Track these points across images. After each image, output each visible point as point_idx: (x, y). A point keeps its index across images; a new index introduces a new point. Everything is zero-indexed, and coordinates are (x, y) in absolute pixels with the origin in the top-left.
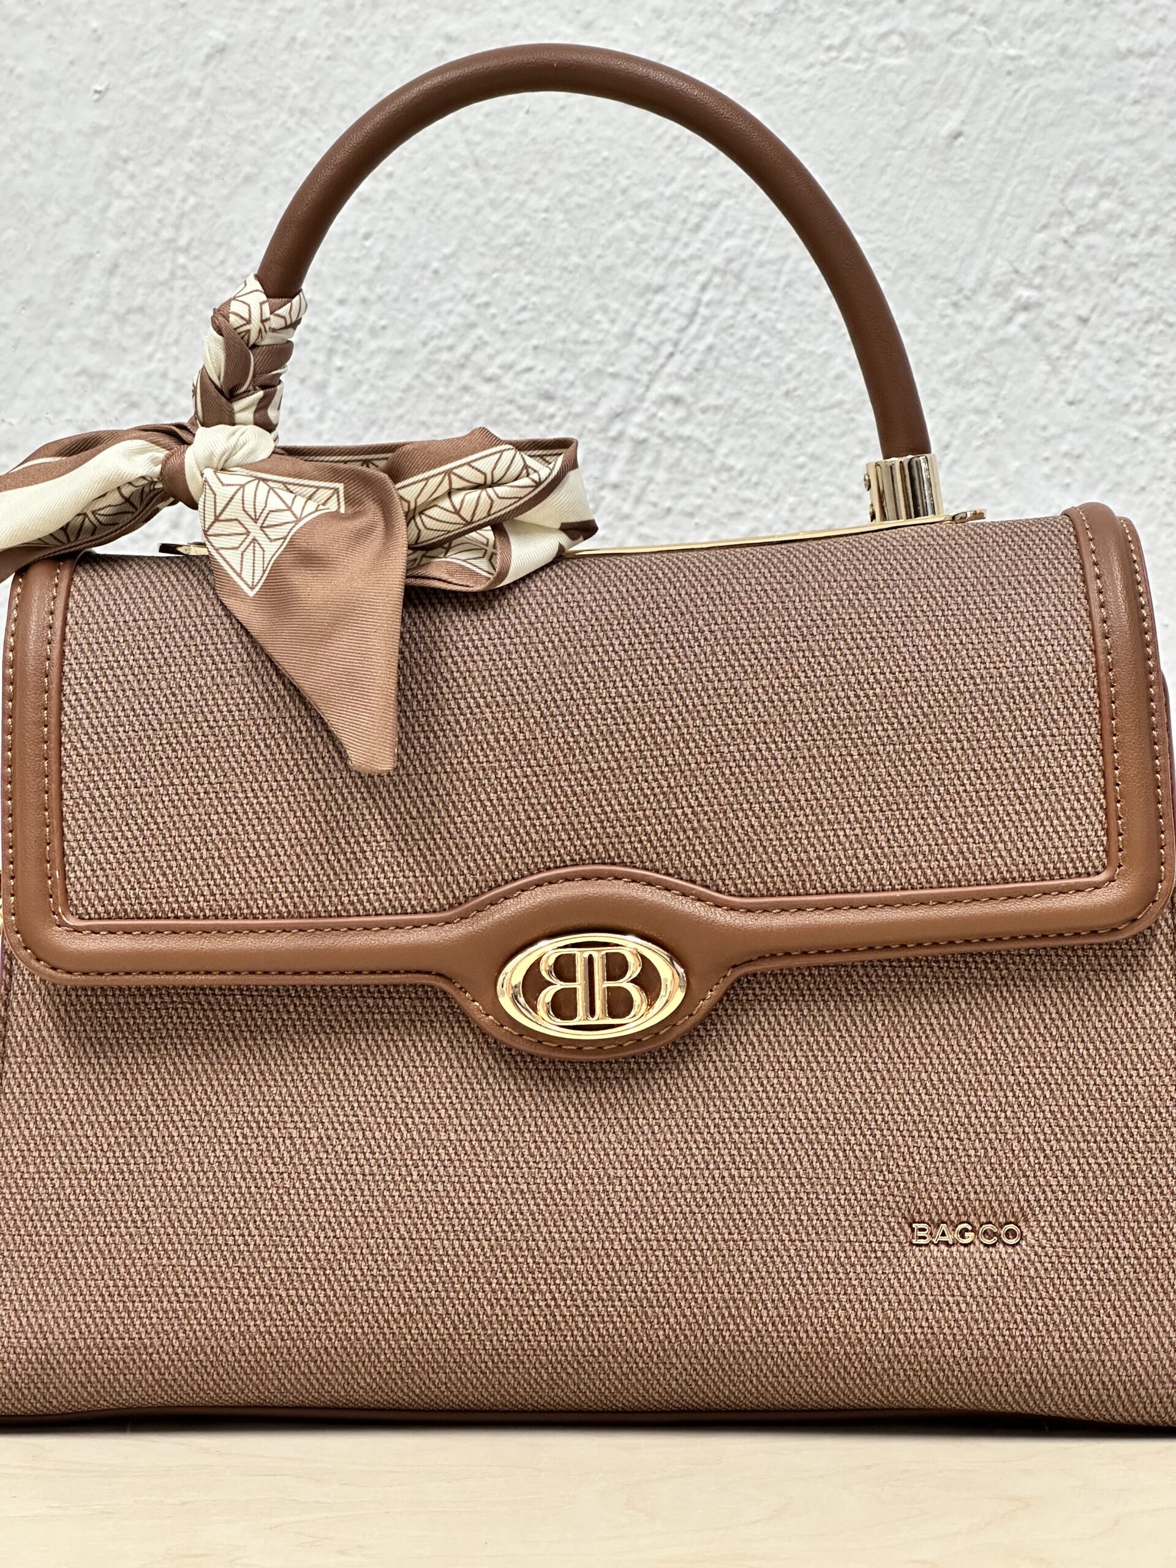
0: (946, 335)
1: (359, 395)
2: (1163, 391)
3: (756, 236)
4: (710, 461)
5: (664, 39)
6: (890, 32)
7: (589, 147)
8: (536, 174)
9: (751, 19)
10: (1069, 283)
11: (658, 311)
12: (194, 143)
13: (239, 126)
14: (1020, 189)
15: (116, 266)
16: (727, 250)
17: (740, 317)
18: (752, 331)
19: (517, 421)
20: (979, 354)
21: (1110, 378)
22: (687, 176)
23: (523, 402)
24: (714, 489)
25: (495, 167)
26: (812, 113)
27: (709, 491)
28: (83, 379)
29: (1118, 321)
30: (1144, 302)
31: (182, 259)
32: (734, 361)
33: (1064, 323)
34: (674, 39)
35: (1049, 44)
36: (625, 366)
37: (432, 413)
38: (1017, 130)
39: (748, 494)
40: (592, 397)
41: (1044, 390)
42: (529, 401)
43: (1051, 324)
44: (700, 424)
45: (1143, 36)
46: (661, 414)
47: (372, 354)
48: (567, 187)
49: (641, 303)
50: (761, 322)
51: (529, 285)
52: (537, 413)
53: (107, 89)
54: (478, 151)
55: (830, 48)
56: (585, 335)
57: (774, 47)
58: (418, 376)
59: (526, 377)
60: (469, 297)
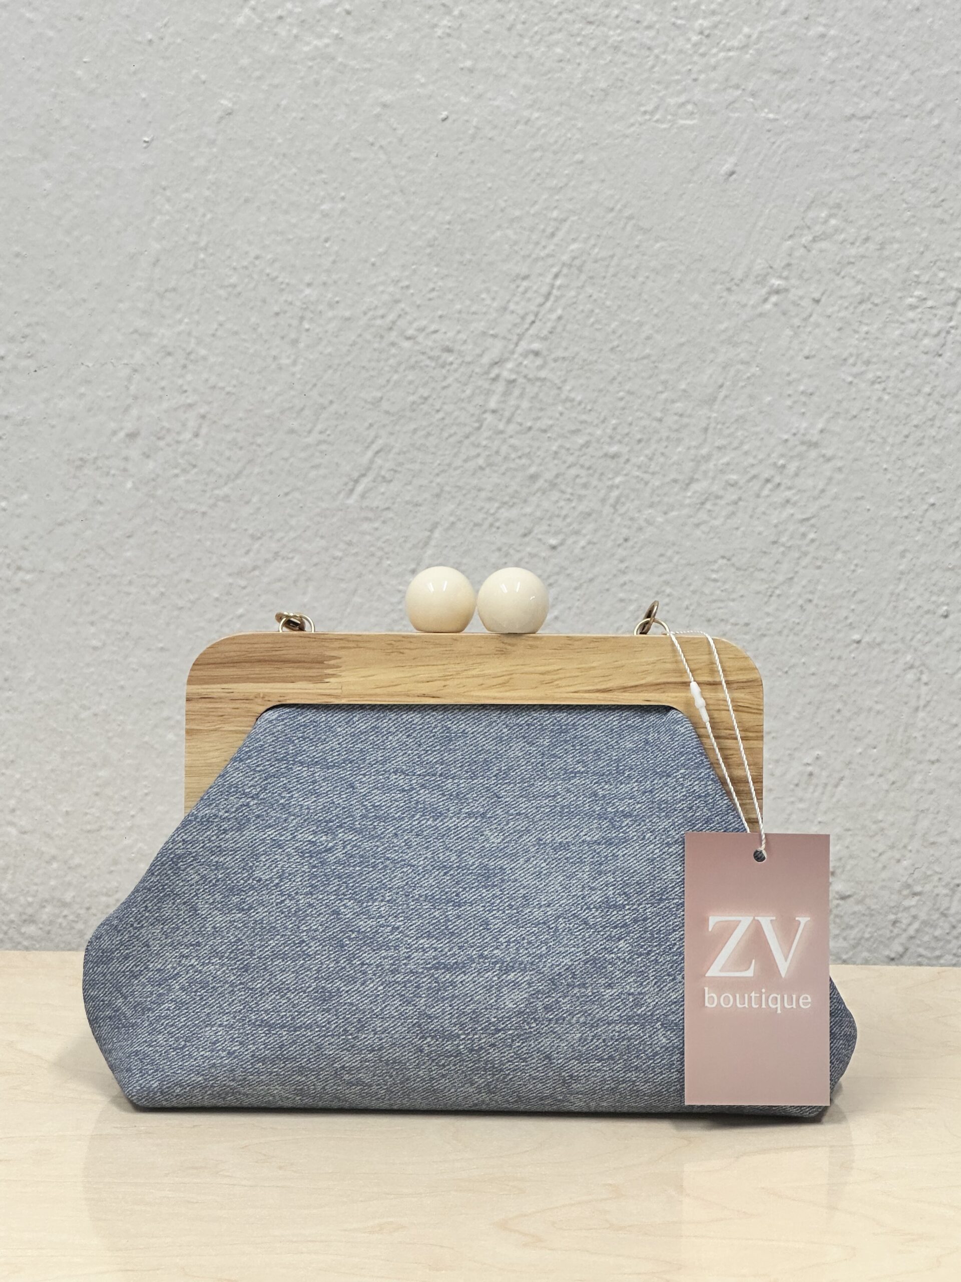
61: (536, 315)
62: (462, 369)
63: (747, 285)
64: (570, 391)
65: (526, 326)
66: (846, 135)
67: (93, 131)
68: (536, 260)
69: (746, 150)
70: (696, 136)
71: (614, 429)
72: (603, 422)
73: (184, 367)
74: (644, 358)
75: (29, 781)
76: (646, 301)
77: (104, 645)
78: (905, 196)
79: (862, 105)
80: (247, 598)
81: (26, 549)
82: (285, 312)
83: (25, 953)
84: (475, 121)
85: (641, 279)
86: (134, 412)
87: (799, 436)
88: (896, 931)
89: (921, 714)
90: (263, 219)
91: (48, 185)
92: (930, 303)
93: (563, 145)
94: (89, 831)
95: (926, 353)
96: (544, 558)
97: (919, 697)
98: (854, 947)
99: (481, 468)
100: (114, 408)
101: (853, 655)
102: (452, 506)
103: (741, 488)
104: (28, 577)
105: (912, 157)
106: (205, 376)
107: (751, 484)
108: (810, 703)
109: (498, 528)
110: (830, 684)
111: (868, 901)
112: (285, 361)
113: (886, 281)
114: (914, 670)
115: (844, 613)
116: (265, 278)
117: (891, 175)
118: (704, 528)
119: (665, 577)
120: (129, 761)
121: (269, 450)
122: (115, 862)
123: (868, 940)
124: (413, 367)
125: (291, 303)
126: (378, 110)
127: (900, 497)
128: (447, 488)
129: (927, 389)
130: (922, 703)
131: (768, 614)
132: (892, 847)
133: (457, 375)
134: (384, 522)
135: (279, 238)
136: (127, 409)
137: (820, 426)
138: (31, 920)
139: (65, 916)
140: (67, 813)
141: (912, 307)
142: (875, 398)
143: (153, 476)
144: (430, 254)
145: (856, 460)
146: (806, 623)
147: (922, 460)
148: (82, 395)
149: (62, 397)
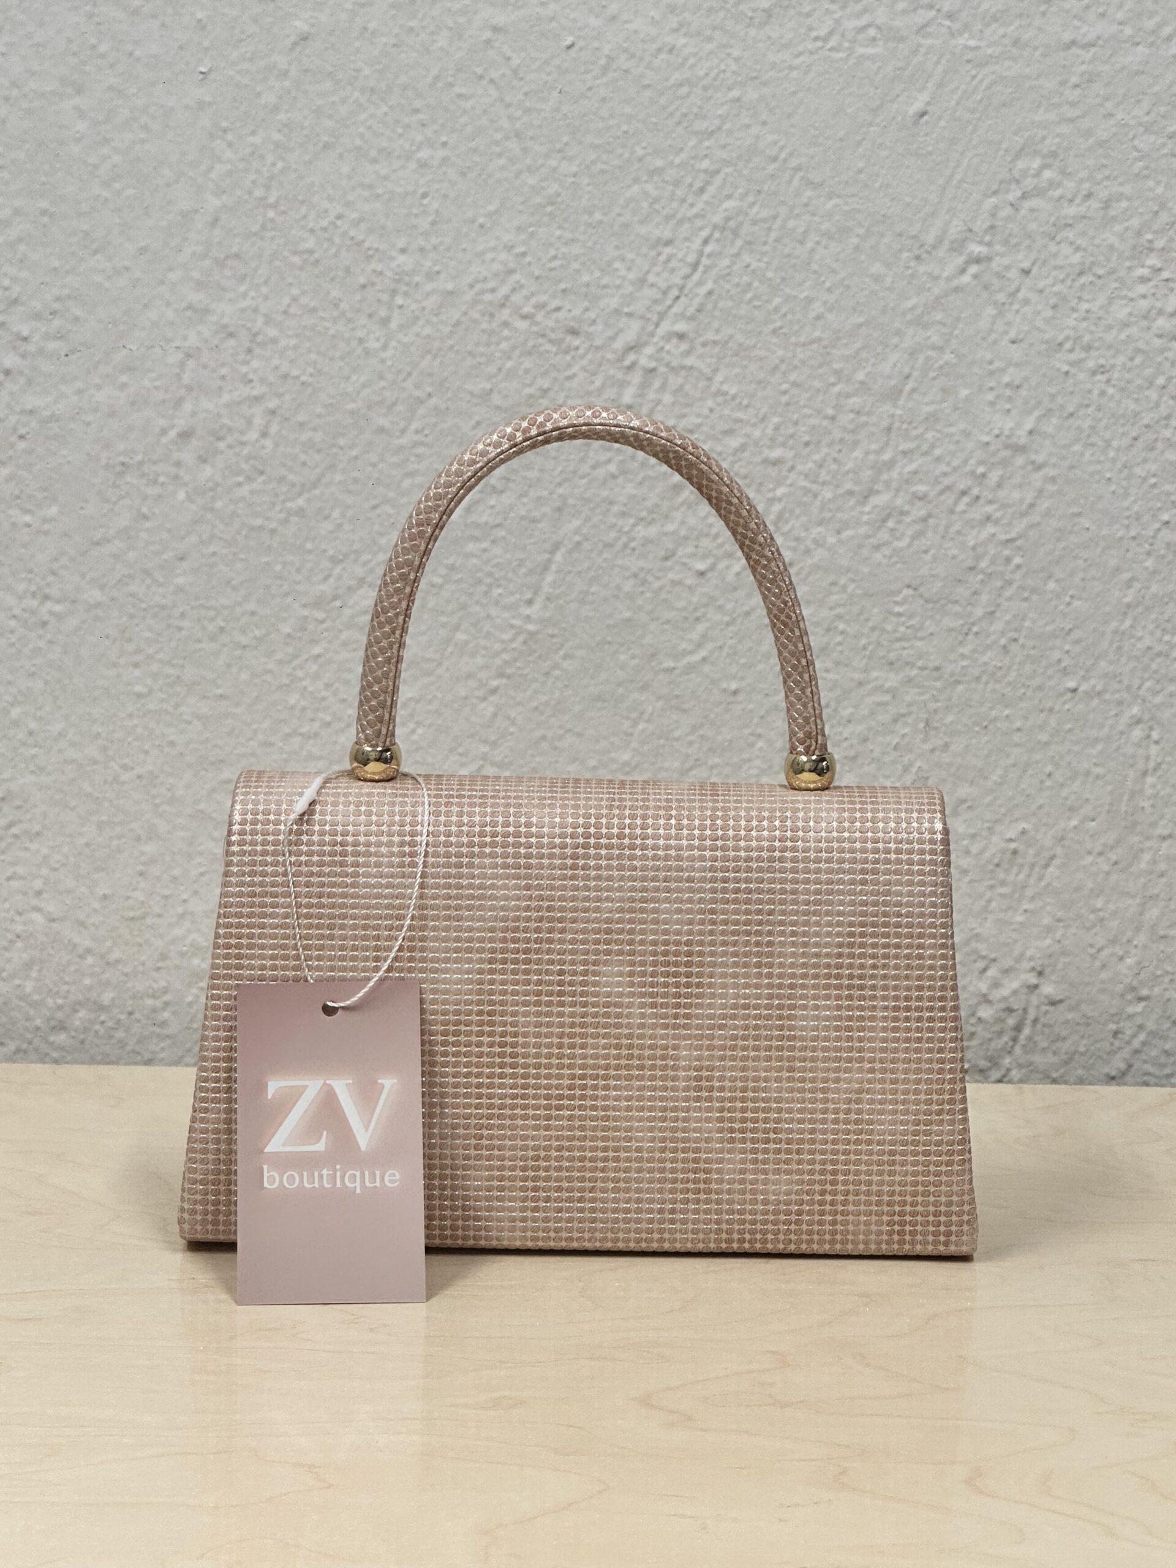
0: (909, 283)
1: (416, 329)
2: (1092, 332)
3: (751, 199)
4: (708, 387)
5: (675, 30)
6: (869, 26)
7: (611, 122)
8: (566, 144)
9: (750, 14)
10: (1013, 241)
11: (668, 260)
12: (282, 117)
13: (320, 102)
14: (976, 160)
15: (217, 220)
16: (726, 210)
17: (735, 268)
18: (745, 279)
19: (547, 352)
20: (937, 299)
21: (1047, 321)
22: (694, 147)
23: (553, 336)
24: (711, 410)
25: (532, 138)
26: (801, 95)
27: (706, 412)
28: (189, 313)
29: (1055, 273)
30: (1076, 258)
31: (271, 214)
32: (730, 304)
33: (1009, 275)
34: (684, 30)
35: (1004, 36)
36: (638, 307)
37: (477, 344)
38: (973, 111)
39: (740, 415)
40: (609, 333)
41: (992, 331)
42: (559, 335)
43: (1000, 276)
44: (700, 356)
45: (1085, 29)
46: (667, 347)
47: (428, 294)
48: (593, 156)
49: (653, 253)
50: (753, 271)
51: (559, 238)
52: (564, 346)
53: (210, 70)
54: (518, 125)
55: (816, 39)
56: (604, 281)
57: (769, 37)
58: (465, 313)
59: (556, 315)
60: (509, 248)
61: (682, 288)
62: (590, 356)
63: (941, 253)
64: (722, 383)
65: (668, 303)
66: (1064, 66)
67: (138, 59)
68: (681, 222)
69: (940, 86)
70: (880, 68)
71: (777, 428)
72: (763, 420)
73: (249, 351)
74: (812, 342)
75: (57, 857)
76: (815, 272)
77: (151, 691)
78: (1136, 142)
79: (1082, 31)
80: (326, 634)
81: (54, 573)
82: (373, 284)
83: (54, 1066)
84: (607, 49)
85: (810, 245)
86: (188, 407)
87: (1003, 438)
88: (1117, 1043)
89: (1150, 780)
90: (346, 169)
91: (82, 126)
92: (1165, 275)
93: (715, 79)
94: (132, 919)
95: (1160, 336)
96: (690, 587)
97: (1148, 758)
98: (1067, 1063)
99: (614, 477)
100: (164, 401)
101: (1067, 707)
102: (576, 523)
103: (930, 502)
104: (58, 608)
105: (1144, 94)
106: (276, 362)
107: (943, 498)
108: (1014, 765)
109: (634, 549)
110: (1039, 742)
111: (1083, 1007)
112: (373, 345)
113: (1111, 247)
114: (1140, 726)
115: (1056, 655)
116: (348, 243)
117: (1119, 116)
118: (887, 551)
119: (838, 610)
120: (182, 834)
121: (354, 453)
122: (163, 957)
123: (1082, 1054)
124: (530, 353)
125: (381, 273)
126: (487, 34)
127: (1127, 514)
128: (571, 501)
129: (1161, 381)
130: (1152, 765)
131: (963, 656)
132: (1113, 941)
133: (584, 362)
134: (494, 542)
135: (366, 193)
136: (179, 403)
137: (1029, 423)
138: (62, 1027)
139: (103, 1023)
140: (105, 897)
141: (1143, 280)
142: (1096, 392)
143: (211, 484)
144: (551, 214)
145: (1072, 467)
146: (1009, 668)
147: (1153, 467)
148: (123, 386)
149: (99, 387)
